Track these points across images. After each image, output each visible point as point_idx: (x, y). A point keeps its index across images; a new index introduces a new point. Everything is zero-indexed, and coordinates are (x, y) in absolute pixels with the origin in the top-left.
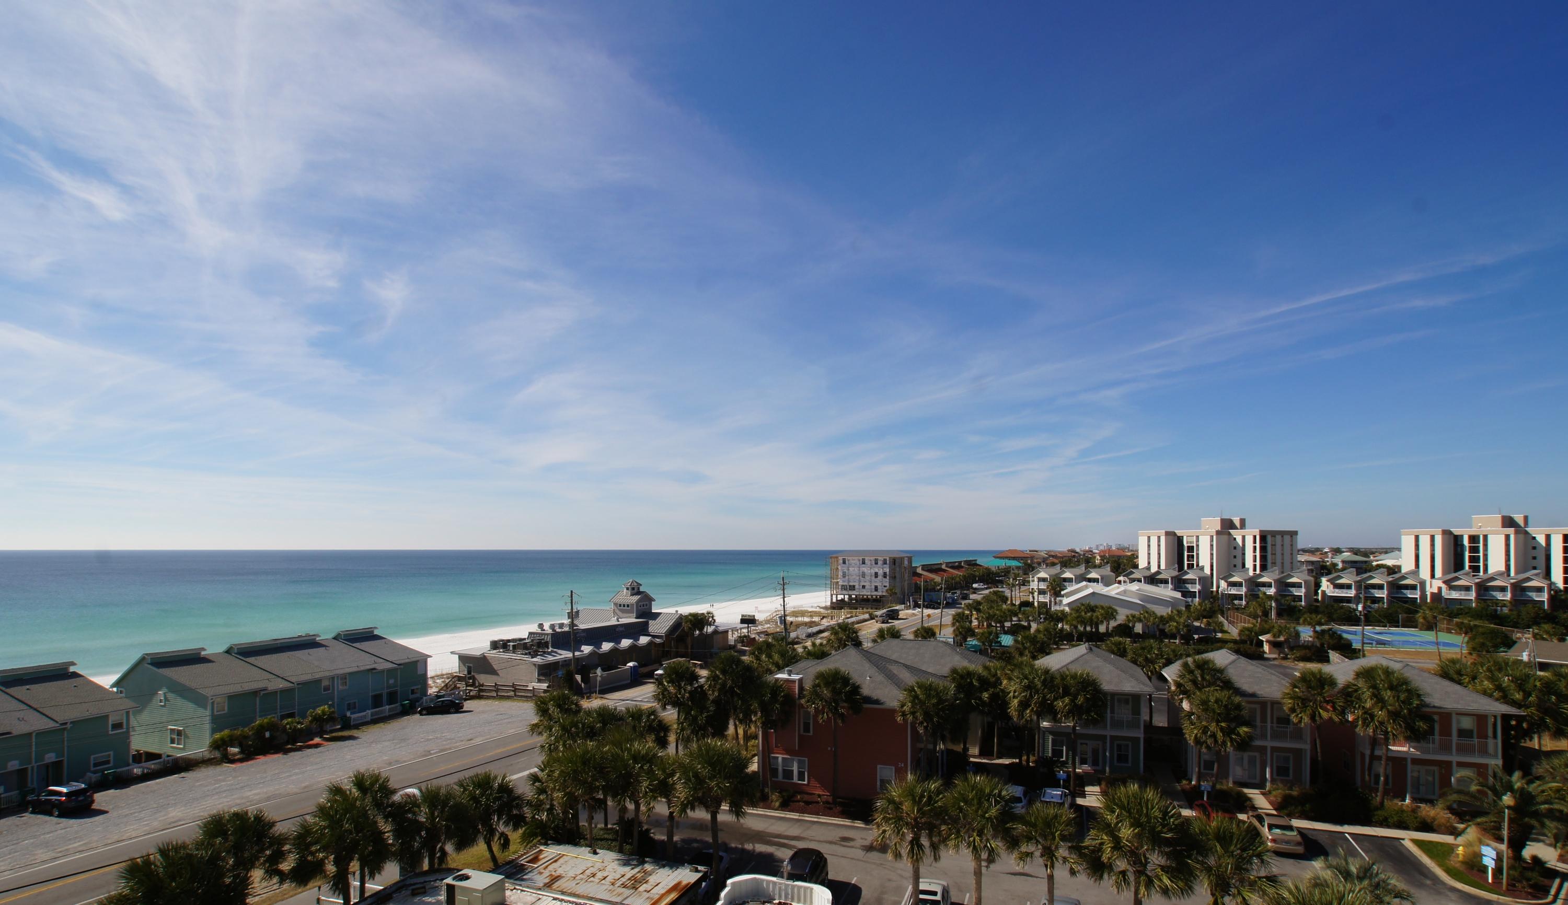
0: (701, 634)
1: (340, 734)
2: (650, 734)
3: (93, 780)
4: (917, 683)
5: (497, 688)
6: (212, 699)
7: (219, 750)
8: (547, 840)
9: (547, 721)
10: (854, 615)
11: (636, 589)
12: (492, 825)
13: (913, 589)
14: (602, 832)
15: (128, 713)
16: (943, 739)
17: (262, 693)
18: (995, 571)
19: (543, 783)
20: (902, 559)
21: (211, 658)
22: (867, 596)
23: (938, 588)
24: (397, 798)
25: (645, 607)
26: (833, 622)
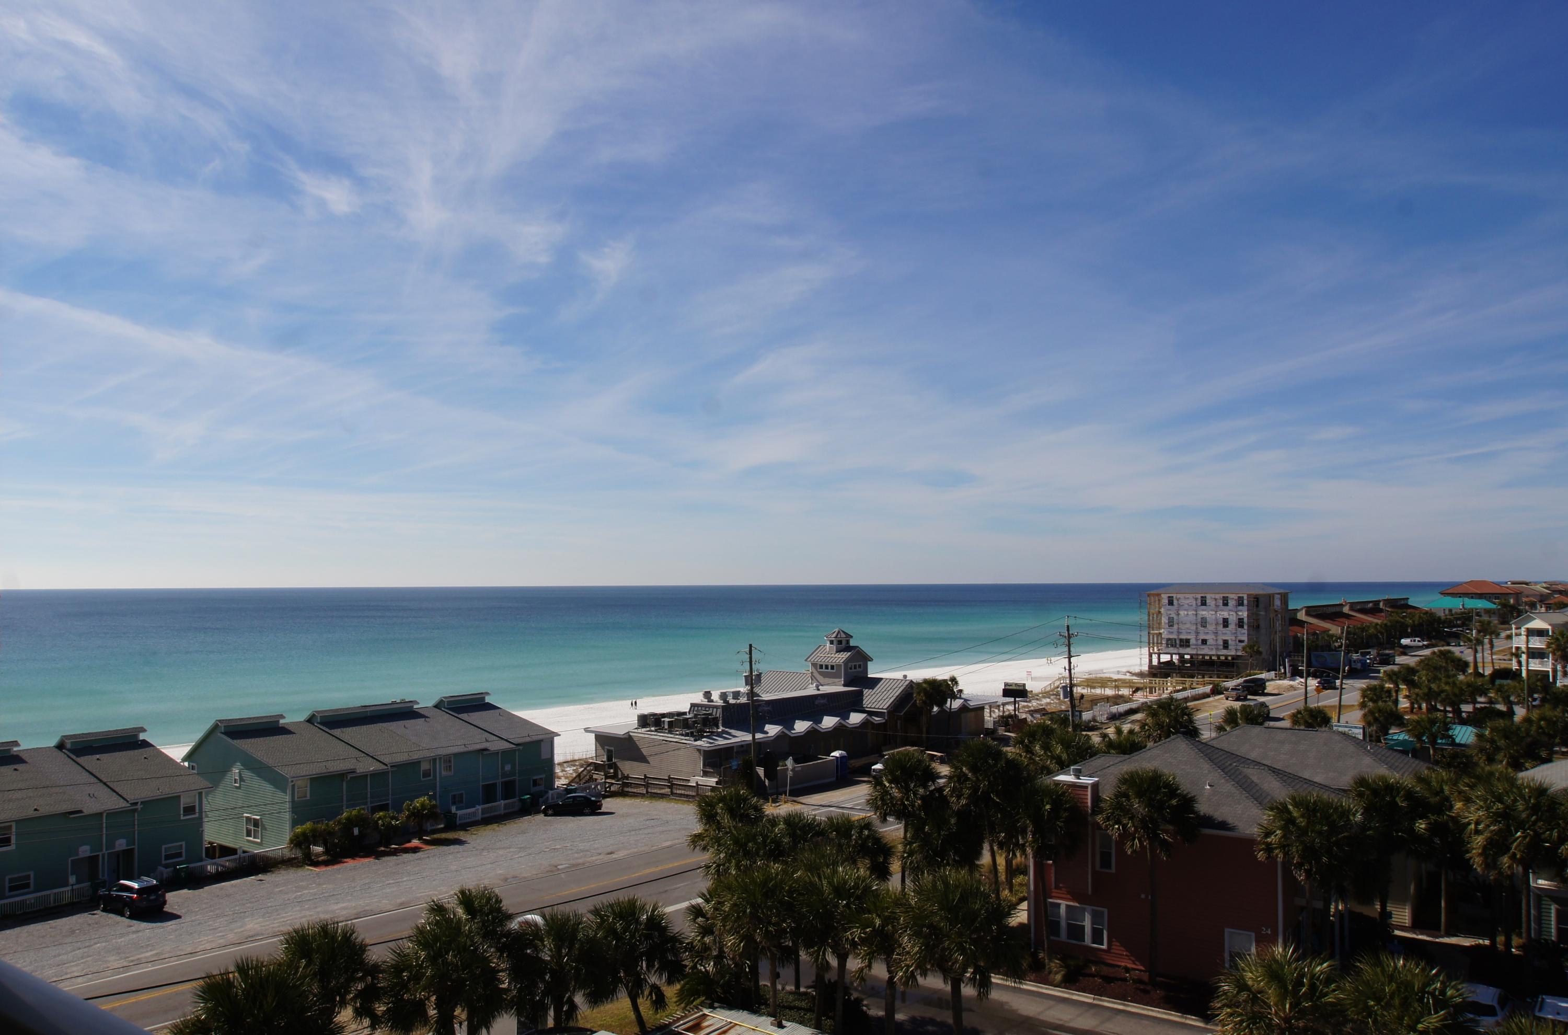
0: (942, 711)
1: (444, 836)
2: (863, 857)
3: (165, 876)
4: (1293, 799)
5: (647, 782)
6: (292, 781)
7: (301, 848)
8: (714, 1001)
9: (714, 830)
10: (1187, 686)
11: (844, 643)
12: (639, 974)
13: (1291, 645)
14: (791, 997)
15: (200, 794)
16: (1342, 895)
17: (349, 776)
18: (1443, 618)
19: (708, 919)
20: (1270, 597)
21: (291, 729)
22: (1211, 656)
23: (1336, 644)
24: (514, 925)
25: (858, 669)
26: (1153, 697)
